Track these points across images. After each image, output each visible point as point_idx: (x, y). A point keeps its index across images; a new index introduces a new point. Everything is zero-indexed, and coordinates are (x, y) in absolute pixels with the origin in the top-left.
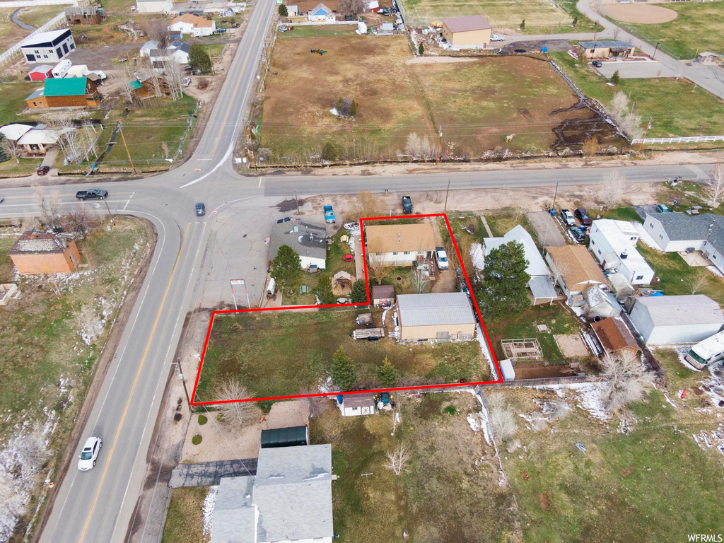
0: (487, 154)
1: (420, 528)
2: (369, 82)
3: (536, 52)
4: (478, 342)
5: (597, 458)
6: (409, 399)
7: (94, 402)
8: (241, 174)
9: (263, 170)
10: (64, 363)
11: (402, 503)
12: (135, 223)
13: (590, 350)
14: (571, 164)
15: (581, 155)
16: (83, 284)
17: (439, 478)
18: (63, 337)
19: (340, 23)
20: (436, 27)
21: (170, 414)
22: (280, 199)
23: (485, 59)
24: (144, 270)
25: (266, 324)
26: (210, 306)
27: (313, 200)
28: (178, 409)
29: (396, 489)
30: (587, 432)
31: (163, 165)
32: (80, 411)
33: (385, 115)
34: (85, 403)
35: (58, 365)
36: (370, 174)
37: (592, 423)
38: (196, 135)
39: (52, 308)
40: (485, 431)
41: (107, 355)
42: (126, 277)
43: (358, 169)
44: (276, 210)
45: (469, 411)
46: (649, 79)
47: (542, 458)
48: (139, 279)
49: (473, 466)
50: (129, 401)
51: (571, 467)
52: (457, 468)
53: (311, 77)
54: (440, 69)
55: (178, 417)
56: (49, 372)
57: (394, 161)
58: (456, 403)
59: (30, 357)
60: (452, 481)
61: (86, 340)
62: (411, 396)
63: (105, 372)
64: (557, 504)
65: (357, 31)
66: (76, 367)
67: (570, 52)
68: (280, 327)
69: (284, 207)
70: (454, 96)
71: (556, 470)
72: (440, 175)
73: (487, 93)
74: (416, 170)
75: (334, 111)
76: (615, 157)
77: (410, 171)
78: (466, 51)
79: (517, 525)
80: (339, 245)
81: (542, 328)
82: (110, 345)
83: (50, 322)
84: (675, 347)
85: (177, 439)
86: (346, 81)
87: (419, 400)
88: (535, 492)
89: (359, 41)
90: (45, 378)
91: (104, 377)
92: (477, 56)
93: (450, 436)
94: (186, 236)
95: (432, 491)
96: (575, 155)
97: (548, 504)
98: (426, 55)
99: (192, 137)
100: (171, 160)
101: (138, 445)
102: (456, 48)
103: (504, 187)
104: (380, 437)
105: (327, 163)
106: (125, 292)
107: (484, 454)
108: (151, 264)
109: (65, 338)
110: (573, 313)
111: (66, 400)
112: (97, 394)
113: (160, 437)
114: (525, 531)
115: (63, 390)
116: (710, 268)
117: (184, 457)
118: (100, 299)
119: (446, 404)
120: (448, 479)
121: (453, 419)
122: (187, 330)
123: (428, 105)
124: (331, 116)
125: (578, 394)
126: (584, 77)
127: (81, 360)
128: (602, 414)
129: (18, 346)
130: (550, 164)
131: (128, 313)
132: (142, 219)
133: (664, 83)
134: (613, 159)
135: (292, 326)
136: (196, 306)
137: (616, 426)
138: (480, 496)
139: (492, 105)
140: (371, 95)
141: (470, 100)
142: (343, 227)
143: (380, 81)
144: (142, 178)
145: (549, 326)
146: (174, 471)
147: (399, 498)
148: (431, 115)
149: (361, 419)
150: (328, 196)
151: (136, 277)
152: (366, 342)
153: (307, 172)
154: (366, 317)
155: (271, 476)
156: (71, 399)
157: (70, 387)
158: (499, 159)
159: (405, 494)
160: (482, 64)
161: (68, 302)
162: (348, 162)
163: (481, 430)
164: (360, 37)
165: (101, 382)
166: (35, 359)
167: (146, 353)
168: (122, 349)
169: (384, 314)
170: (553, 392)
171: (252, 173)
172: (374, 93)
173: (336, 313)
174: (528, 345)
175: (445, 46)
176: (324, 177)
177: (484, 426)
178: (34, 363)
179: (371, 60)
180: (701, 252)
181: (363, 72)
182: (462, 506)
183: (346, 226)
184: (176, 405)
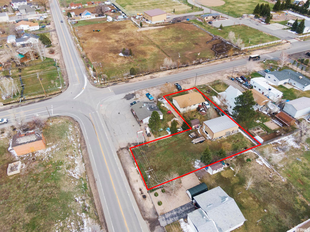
0: (194, 62)
1: (268, 206)
2: (127, 41)
3: (185, 21)
4: (240, 133)
5: (306, 162)
6: (231, 161)
7: (100, 203)
8: (98, 87)
9: (107, 84)
10: (72, 190)
11: (256, 200)
12: (62, 119)
13: (278, 125)
14: (226, 60)
15: (227, 57)
16: (55, 152)
17: (262, 186)
18: (62, 179)
19: (98, 18)
20: (140, 15)
21: (140, 197)
22: (123, 95)
23: (168, 26)
24: (82, 138)
25: (154, 147)
26: (125, 146)
27: (138, 93)
28: (142, 193)
29: (250, 195)
30: (297, 154)
31: (57, 90)
32: (96, 209)
33: (144, 53)
34: (96, 205)
35: (69, 192)
36: (154, 78)
37: (296, 150)
38: (64, 74)
39: (47, 167)
40: (265, 164)
41: (91, 180)
42: (75, 144)
43: (148, 76)
44: (125, 100)
45: (255, 159)
46: (231, 26)
47: (290, 167)
48: (82, 143)
49: (270, 177)
50: (117, 197)
51: (300, 167)
52: (265, 180)
53: (100, 42)
54: (153, 32)
55: (144, 197)
56: (67, 197)
57: (160, 71)
58: (248, 157)
59: (52, 193)
60: (267, 185)
61: (76, 177)
62: (231, 159)
63: (96, 188)
64: (305, 181)
65: (107, 20)
66: (79, 190)
67: (197, 19)
68: (161, 147)
69: (128, 97)
70: (166, 42)
71: (297, 170)
72: (182, 73)
73: (177, 39)
74: (171, 73)
75: (121, 54)
76: (239, 55)
77: (170, 74)
78: (159, 23)
79: (299, 193)
80: (161, 108)
81: (258, 121)
82: (90, 175)
83: (51, 174)
84: (303, 117)
85: (151, 206)
86: (117, 41)
87: (235, 160)
88: (296, 179)
89: (111, 24)
90: (66, 200)
91: (97, 191)
92: (164, 25)
93: (255, 170)
94: (92, 119)
95: (263, 192)
96: (225, 57)
97: (302, 182)
98: (144, 27)
99: (63, 76)
100: (60, 88)
101: (135, 214)
102: (154, 23)
103: (209, 73)
104: (231, 178)
105: (133, 76)
106: (80, 151)
107: (271, 172)
108: (84, 135)
109: (64, 179)
110: (264, 114)
111: (86, 207)
112: (99, 199)
113: (143, 208)
114: (302, 194)
115: (81, 203)
116: (295, 88)
117: (159, 213)
118: (69, 156)
119: (245, 159)
120: (265, 185)
121: (252, 163)
122: (121, 159)
123: (158, 46)
124: (121, 57)
125: (285, 141)
126: (209, 28)
127: (79, 186)
128: (297, 146)
129: (41, 190)
130: (219, 62)
131: (88, 159)
132: (65, 116)
133: (237, 27)
134: (238, 56)
135: (165, 145)
136: (118, 148)
137: (304, 149)
138: (280, 187)
139: (183, 43)
140: (132, 46)
141: (173, 42)
142: (158, 101)
143: (131, 40)
144: (51, 98)
145: (260, 120)
146: (159, 220)
147: (254, 198)
148: (162, 50)
149: (219, 174)
150: (143, 90)
151: (80, 142)
152: (199, 143)
153: (127, 82)
154: (193, 134)
155: (207, 206)
156: (88, 205)
157: (84, 200)
158: (199, 63)
159: (255, 196)
160: (168, 28)
161: (53, 162)
162: (141, 74)
163: (264, 164)
164: (111, 22)
165: (97, 193)
166: (56, 193)
167: (110, 174)
168: (97, 176)
169: (198, 131)
170: (277, 143)
171: (103, 86)
172: (132, 45)
173: (179, 136)
174: (258, 129)
175: (149, 23)
176: (136, 82)
177: (264, 162)
178: (56, 195)
179: (121, 31)
180: (288, 83)
181: (121, 36)
182: (276, 193)
183: (159, 100)
184: (140, 192)
